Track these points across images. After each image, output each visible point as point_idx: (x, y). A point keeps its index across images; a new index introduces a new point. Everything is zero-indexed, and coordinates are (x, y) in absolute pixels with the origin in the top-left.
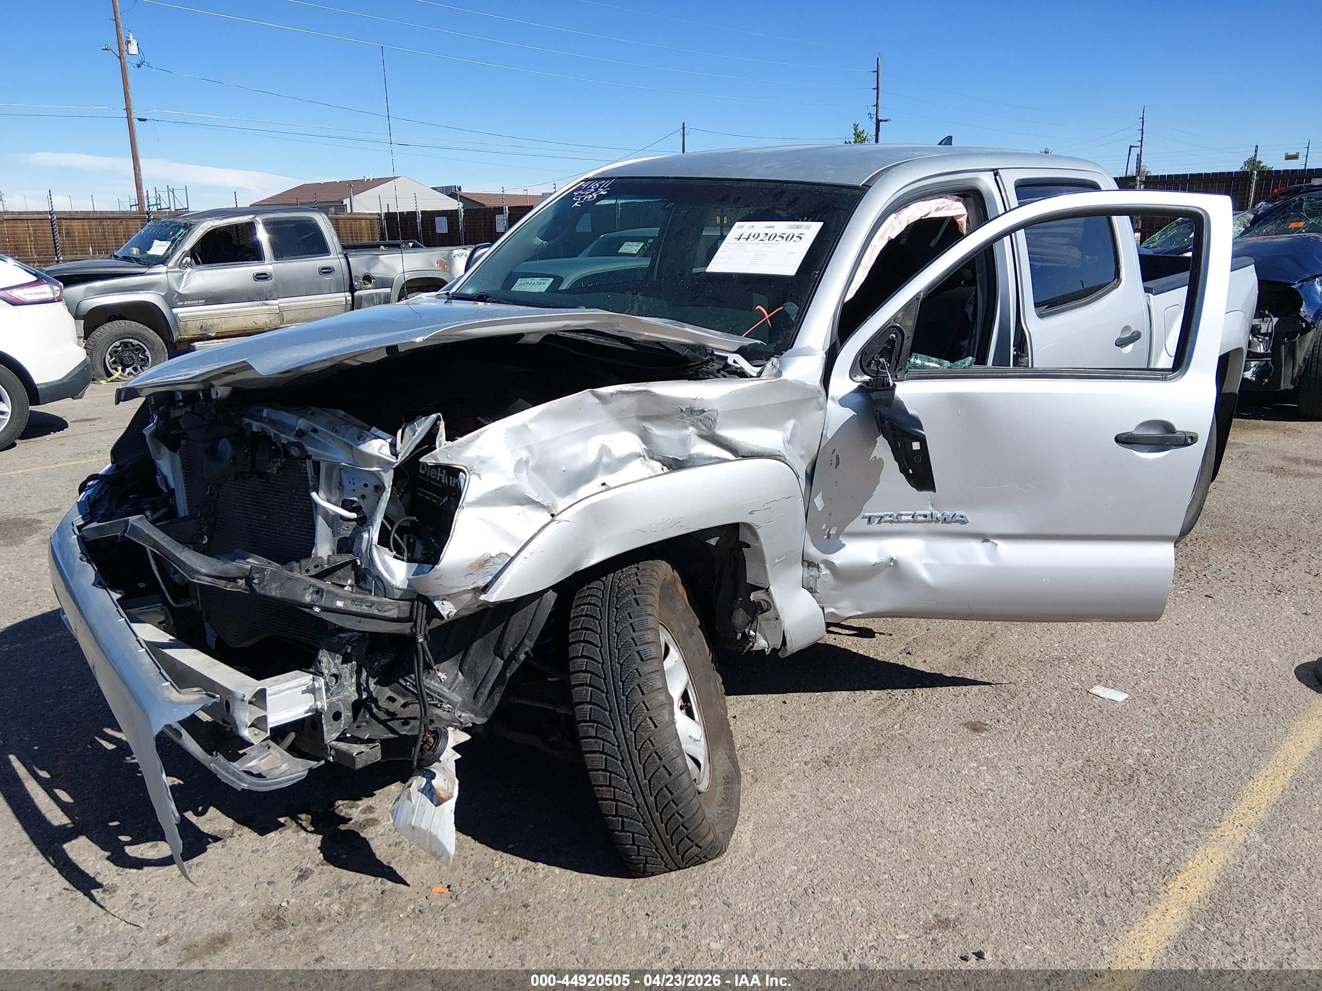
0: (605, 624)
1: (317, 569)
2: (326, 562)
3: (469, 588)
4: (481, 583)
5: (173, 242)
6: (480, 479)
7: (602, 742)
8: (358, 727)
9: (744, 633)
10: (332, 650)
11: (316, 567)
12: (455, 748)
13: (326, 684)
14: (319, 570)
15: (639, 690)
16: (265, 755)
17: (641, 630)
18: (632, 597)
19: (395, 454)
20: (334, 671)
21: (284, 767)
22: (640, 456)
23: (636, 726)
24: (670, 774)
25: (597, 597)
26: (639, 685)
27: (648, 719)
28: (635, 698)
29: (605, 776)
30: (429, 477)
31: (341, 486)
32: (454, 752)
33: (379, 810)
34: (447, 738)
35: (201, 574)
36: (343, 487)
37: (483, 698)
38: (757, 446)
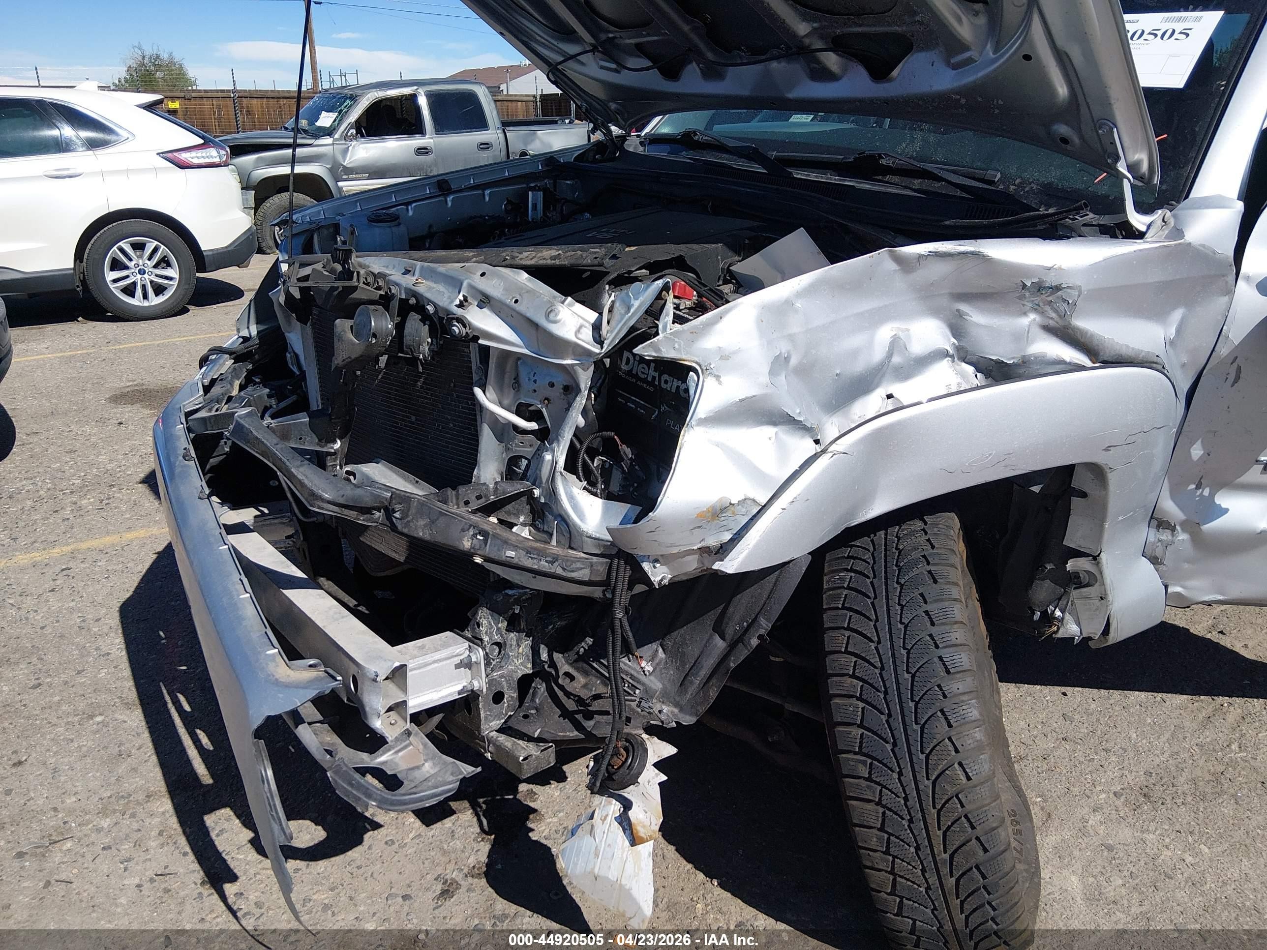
0: (882, 607)
1: (480, 501)
2: (492, 490)
3: (695, 548)
4: (713, 541)
5: (340, 112)
6: (720, 383)
7: (879, 788)
8: (526, 717)
9: (1044, 613)
10: (497, 610)
11: (479, 497)
12: (657, 765)
13: (486, 656)
14: (482, 502)
15: (943, 720)
16: (402, 746)
17: (943, 624)
18: (923, 568)
19: (599, 340)
20: (497, 638)
21: (428, 768)
22: (947, 354)
23: (936, 773)
24: (985, 850)
25: (864, 560)
26: (942, 711)
27: (956, 765)
28: (936, 731)
29: (880, 839)
30: (636, 376)
31: (517, 384)
32: (657, 771)
33: (541, 798)
34: (646, 750)
35: (323, 500)
36: (519, 386)
37: (692, 689)
38: (1127, 346)
